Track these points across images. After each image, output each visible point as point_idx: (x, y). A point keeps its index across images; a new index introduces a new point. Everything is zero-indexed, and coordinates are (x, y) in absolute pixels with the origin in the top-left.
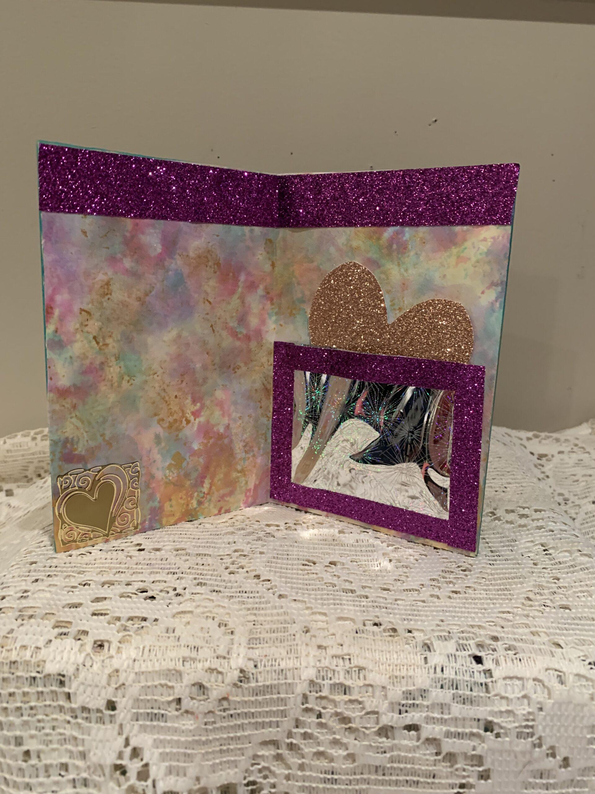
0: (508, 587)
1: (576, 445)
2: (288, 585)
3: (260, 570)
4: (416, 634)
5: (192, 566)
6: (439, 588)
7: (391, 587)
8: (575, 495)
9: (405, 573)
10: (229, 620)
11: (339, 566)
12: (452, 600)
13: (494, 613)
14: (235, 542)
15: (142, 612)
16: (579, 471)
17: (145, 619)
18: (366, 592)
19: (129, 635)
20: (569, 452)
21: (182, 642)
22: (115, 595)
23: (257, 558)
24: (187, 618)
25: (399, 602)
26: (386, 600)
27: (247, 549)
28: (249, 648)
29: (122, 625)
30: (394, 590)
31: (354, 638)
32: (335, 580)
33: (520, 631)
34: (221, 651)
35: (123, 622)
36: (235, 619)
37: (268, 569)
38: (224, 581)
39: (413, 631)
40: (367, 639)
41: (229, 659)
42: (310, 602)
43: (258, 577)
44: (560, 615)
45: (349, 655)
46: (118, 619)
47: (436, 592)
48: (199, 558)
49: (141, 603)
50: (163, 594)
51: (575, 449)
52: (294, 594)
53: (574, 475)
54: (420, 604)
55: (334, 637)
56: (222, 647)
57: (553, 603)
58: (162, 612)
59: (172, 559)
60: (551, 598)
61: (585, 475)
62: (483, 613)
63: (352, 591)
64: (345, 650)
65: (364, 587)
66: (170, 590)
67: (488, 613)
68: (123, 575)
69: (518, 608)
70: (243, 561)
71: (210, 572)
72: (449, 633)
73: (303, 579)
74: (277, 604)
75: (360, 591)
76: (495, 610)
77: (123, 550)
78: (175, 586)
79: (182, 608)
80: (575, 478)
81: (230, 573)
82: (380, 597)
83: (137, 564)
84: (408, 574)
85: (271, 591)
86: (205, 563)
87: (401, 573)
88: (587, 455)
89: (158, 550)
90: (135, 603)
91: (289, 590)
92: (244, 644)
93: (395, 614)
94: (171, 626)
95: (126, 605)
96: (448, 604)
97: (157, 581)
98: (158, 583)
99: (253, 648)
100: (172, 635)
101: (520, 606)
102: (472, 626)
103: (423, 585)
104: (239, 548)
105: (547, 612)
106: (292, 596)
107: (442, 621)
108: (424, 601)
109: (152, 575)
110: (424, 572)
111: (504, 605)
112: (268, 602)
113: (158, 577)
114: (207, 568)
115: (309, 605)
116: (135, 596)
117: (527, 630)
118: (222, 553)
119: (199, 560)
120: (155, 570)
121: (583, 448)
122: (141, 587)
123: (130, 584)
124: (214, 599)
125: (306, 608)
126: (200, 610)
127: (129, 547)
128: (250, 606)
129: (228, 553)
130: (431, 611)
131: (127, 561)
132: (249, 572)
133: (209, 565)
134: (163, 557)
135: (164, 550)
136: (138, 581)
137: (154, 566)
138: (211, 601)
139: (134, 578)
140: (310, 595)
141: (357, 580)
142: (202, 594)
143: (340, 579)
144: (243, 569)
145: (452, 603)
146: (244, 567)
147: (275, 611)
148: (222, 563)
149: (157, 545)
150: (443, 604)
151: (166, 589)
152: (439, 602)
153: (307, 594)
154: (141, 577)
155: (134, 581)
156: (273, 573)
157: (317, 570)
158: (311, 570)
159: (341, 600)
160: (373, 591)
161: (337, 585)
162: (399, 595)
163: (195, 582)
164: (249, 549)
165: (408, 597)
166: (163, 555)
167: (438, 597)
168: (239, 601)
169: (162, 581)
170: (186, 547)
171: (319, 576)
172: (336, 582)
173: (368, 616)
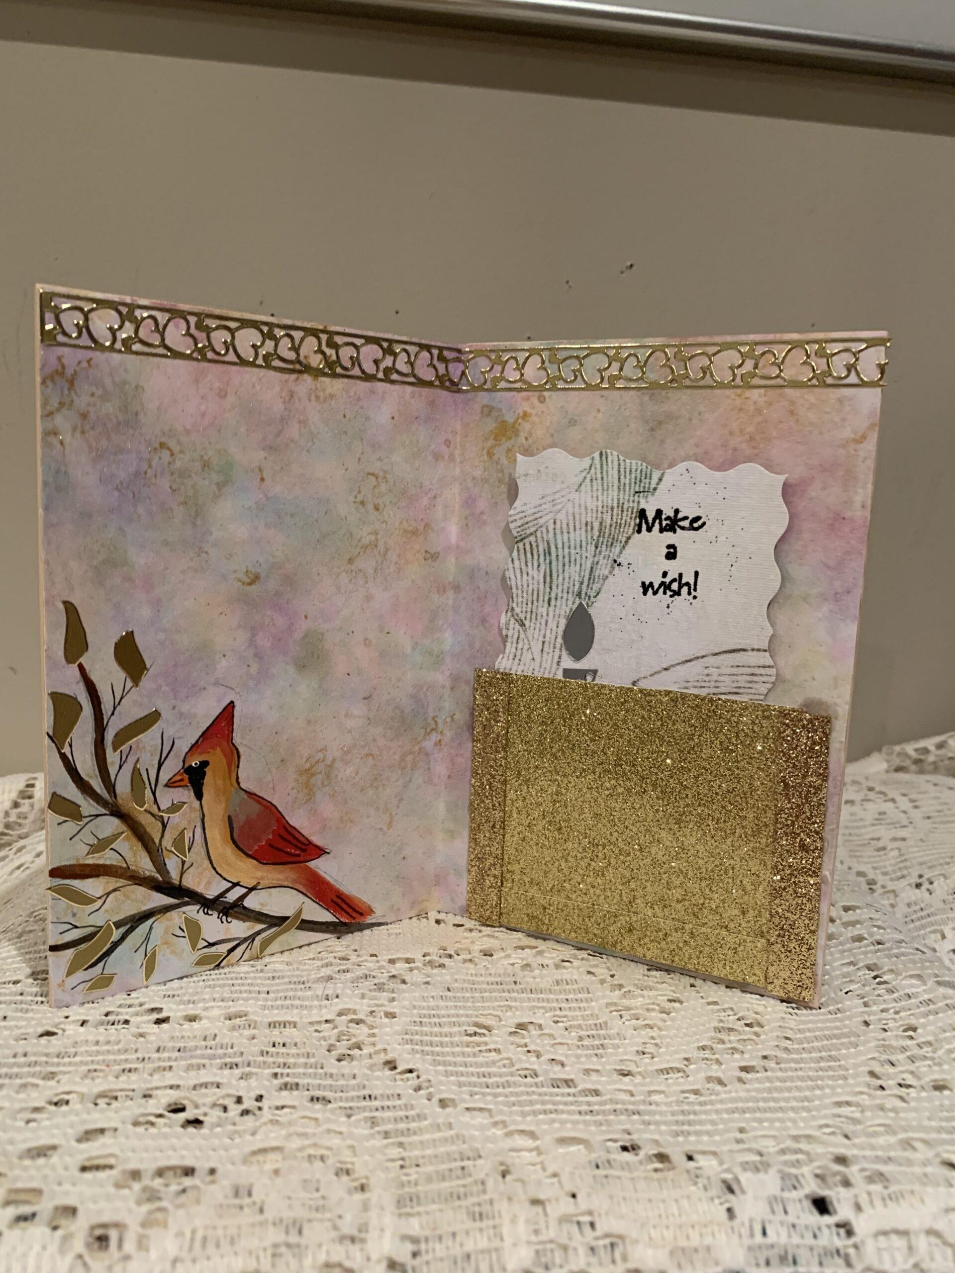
0: (833, 1053)
1: (871, 789)
2: (453, 1078)
3: (394, 1049)
4: (701, 1161)
5: (265, 1049)
6: (718, 1062)
7: (632, 1068)
8: (885, 874)
9: (653, 1038)
10: (355, 1160)
11: (534, 1032)
12: (747, 1086)
13: (825, 1107)
14: (337, 997)
15: (183, 1157)
16: (885, 833)
17: (189, 1172)
18: (594, 1083)
19: (160, 1209)
20: (863, 800)
21: (269, 1215)
22: (124, 1123)
23: (382, 1026)
24: (272, 1161)
25: (655, 1098)
26: (632, 1095)
27: (362, 1008)
28: (400, 1215)
29: (145, 1189)
30: (639, 1073)
31: (594, 1177)
32: (532, 1062)
33: (881, 1140)
34: (348, 1226)
35: (146, 1181)
36: (367, 1157)
37: (408, 1047)
38: (331, 1076)
39: (696, 1156)
40: (619, 1178)
41: (363, 1241)
42: (501, 1112)
43: (392, 1065)
44: (937, 1103)
45: (590, 1213)
46: (136, 1175)
47: (715, 1071)
48: (276, 1032)
49: (177, 1137)
50: (217, 1113)
51: (872, 795)
52: (467, 1097)
53: (878, 839)
54: (692, 1097)
55: (555, 1180)
56: (348, 1218)
57: (919, 1078)
58: (222, 1152)
59: (226, 1037)
60: (912, 1067)
61: (895, 839)
62: (808, 1110)
63: (568, 1083)
64: (583, 1203)
65: (587, 1072)
66: (230, 1102)
67: (817, 1109)
68: (134, 1077)
69: (862, 1093)
70: (361, 1033)
71: (302, 1060)
72: (761, 1155)
73: (476, 1065)
74: (440, 1121)
75: (584, 1081)
76: (827, 1101)
77: (126, 1022)
78: (240, 1094)
79: (259, 1142)
80: (880, 844)
81: (339, 1060)
82: (620, 1090)
83: (158, 1050)
84: (657, 1041)
85: (422, 1092)
86: (288, 1041)
87: (647, 1040)
88: (890, 805)
89: (192, 1019)
90: (165, 1136)
91: (454, 1088)
92: (391, 1207)
93: (657, 1123)
94: (243, 1182)
95: (149, 1142)
96: (743, 1094)
97: (201, 1085)
98: (203, 1090)
99: (409, 1215)
100: (247, 1201)
101: (865, 1090)
102: (796, 1138)
103: (687, 1059)
104: (348, 1006)
105: (914, 1098)
106: (464, 1101)
107: (742, 1130)
108: (696, 1092)
109: (191, 1073)
110: (685, 1035)
111: (839, 1090)
112: (420, 1117)
113: (205, 1076)
114: (294, 1051)
115: (498, 1118)
116: (162, 1121)
117: (893, 1139)
118: (318, 1019)
119: (276, 1035)
120: (194, 1061)
121: (881, 793)
122: (172, 1101)
123: (150, 1096)
124: (319, 1116)
125: (495, 1124)
126: (295, 1144)
127: (137, 1014)
128: (389, 1127)
129: (329, 1017)
130: (717, 1112)
131: (138, 1045)
132: (374, 1056)
133: (296, 1045)
134: (207, 1033)
135: (207, 1018)
136: (165, 1087)
137: (194, 1053)
138: (313, 1123)
139: (157, 1080)
140: (495, 1096)
141: (573, 1059)
142: (293, 1107)
143: (542, 1059)
144: (361, 1049)
145: (748, 1091)
146: (362, 1046)
147: (437, 1135)
148: (319, 1039)
149: (192, 1009)
150: (733, 1094)
151: (221, 1101)
152: (725, 1092)
153: (489, 1094)
154: (170, 1078)
155: (157, 1088)
156: (418, 1056)
157: (496, 1043)
158: (486, 1044)
159: (555, 1103)
160: (604, 1079)
161: (539, 1072)
162: (651, 1083)
163: (277, 1082)
164: (365, 1008)
165: (668, 1086)
166: (207, 1029)
167: (720, 1082)
168: (366, 1119)
169: (212, 1084)
170: (249, 1009)
171: (504, 1055)
172: (536, 1067)
173: (608, 1132)
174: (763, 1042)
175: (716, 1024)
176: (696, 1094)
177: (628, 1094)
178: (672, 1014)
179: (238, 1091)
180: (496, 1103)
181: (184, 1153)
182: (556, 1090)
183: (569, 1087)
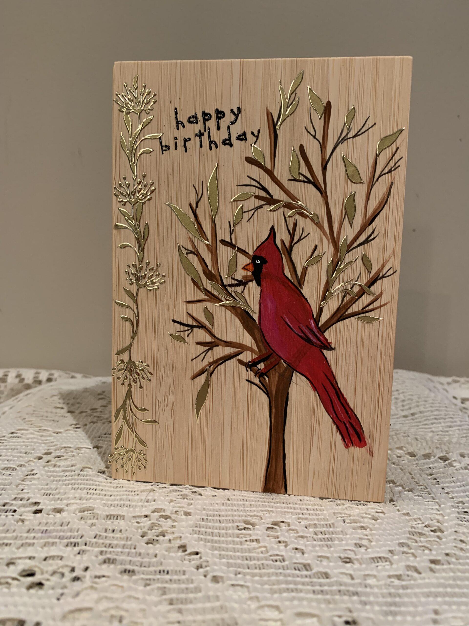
2: (224, 560)
3: (187, 537)
5: (99, 533)
9: (366, 535)
11: (284, 528)
12: (437, 575)
14: (154, 501)
15: (20, 612)
18: (325, 567)
24: (83, 619)
25: (371, 581)
26: (353, 578)
27: (169, 509)
30: (358, 561)
32: (281, 550)
37: (196, 536)
38: (140, 554)
43: (183, 548)
47: (412, 562)
48: (109, 522)
49: (21, 596)
50: (55, 579)
52: (232, 575)
54: (397, 582)
58: (48, 610)
59: (76, 523)
63: (307, 567)
65: (320, 558)
66: (66, 571)
68: (7, 549)
70: (166, 525)
71: (123, 543)
73: (242, 551)
75: (317, 566)
77: (15, 511)
78: (74, 565)
79: (77, 603)
81: (147, 543)
82: (342, 573)
83: (28, 531)
84: (369, 538)
85: (201, 570)
86: (116, 529)
87: (362, 537)
89: (59, 511)
90: (13, 595)
91: (225, 568)
96: (434, 581)
97: (51, 557)
98: (51, 561)
103: (391, 552)
104: (160, 507)
106: (230, 579)
107: (436, 612)
108: (399, 577)
109: (46, 549)
110: (389, 534)
112: (198, 590)
113: (53, 551)
114: (118, 535)
115: (253, 594)
116: (16, 582)
118: (139, 514)
119: (109, 525)
120: (51, 540)
122: (27, 568)
123: (13, 563)
124: (125, 584)
125: (251, 599)
126: (102, 606)
127: (24, 506)
128: (174, 596)
129: (146, 513)
130: (416, 595)
131: (16, 528)
132: (172, 542)
133: (121, 531)
134: (64, 521)
135: (67, 510)
136: (26, 558)
137: (51, 535)
138: (120, 589)
139: (21, 553)
140: (254, 575)
141: (310, 548)
142: (108, 577)
143: (288, 548)
144: (164, 536)
145: (437, 578)
146: (166, 534)
147: (208, 605)
148: (137, 528)
149: (58, 504)
150: (427, 581)
151: (61, 570)
152: (421, 579)
153: (248, 574)
154: (30, 551)
155: (20, 558)
156: (202, 543)
157: (257, 535)
158: (250, 535)
159: (295, 583)
160: (331, 564)
161: (286, 558)
162: (366, 569)
163: (101, 558)
164: (171, 508)
165: (378, 571)
166: (65, 518)
167: (417, 570)
168: (159, 588)
169: (58, 556)
170: (95, 506)
171: (262, 544)
172: (283, 553)
173: (335, 610)
174: (445, 543)
175: (410, 529)
176: (399, 579)
177: (349, 577)
178: (378, 521)
179: (73, 563)
180: (253, 581)
181: (21, 608)
182: (297, 572)
183: (307, 570)
